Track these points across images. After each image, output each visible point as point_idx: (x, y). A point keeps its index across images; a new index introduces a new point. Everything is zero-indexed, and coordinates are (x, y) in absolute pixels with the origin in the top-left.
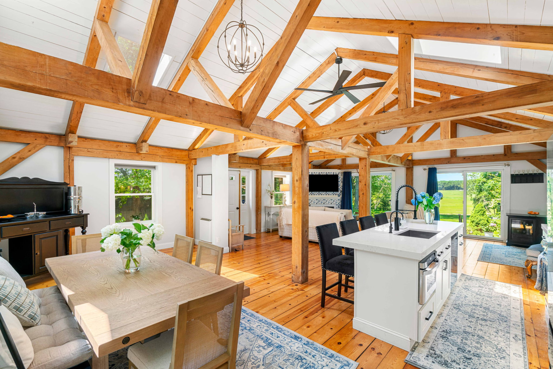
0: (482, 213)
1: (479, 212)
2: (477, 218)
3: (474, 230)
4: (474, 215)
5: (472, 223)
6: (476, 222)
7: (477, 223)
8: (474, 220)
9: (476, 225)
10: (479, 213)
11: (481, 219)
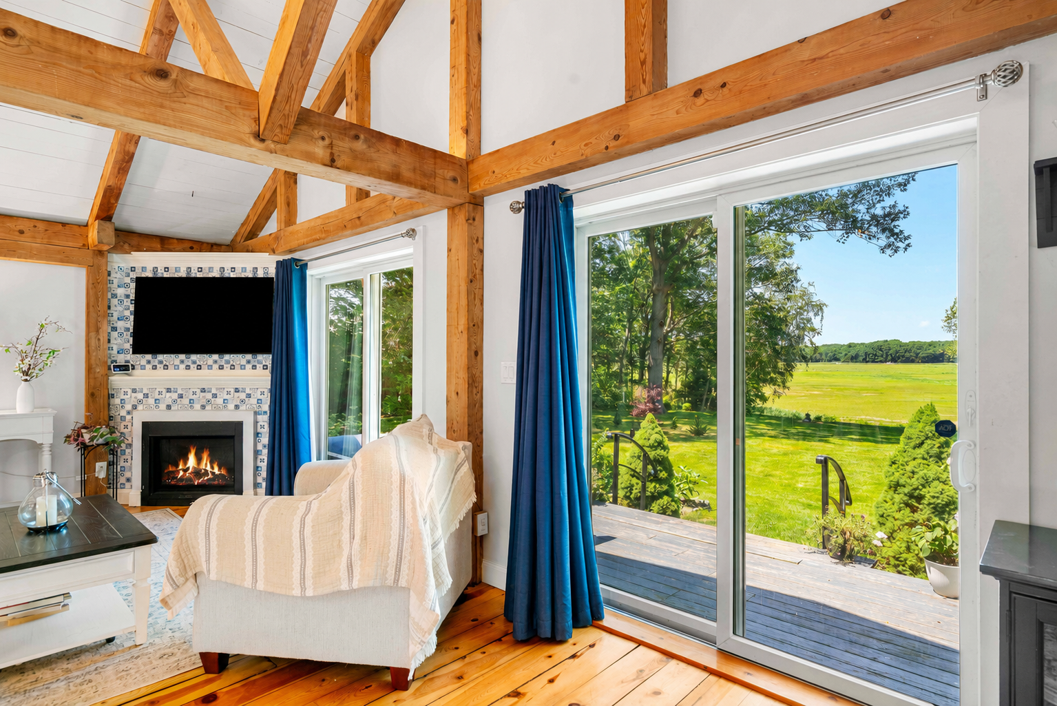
0: (935, 450)
1: (922, 443)
2: (913, 472)
3: (898, 523)
4: (901, 460)
5: (891, 492)
6: (906, 490)
7: (911, 496)
8: (902, 482)
9: (907, 505)
10: (921, 451)
11: (931, 475)
